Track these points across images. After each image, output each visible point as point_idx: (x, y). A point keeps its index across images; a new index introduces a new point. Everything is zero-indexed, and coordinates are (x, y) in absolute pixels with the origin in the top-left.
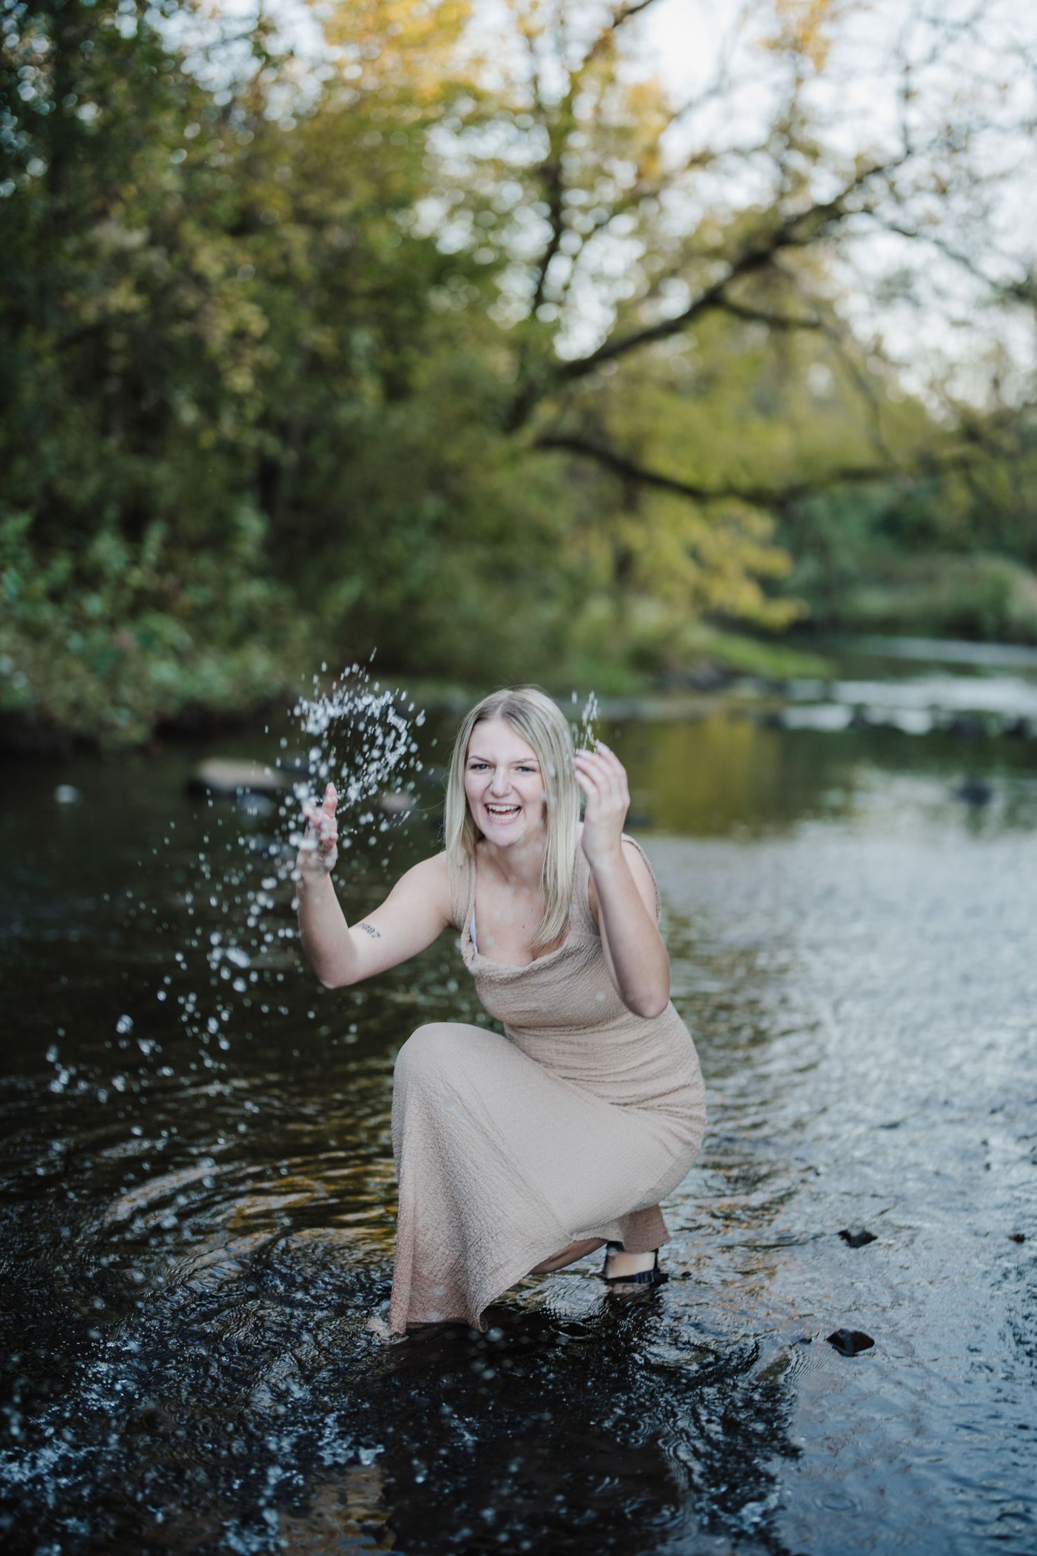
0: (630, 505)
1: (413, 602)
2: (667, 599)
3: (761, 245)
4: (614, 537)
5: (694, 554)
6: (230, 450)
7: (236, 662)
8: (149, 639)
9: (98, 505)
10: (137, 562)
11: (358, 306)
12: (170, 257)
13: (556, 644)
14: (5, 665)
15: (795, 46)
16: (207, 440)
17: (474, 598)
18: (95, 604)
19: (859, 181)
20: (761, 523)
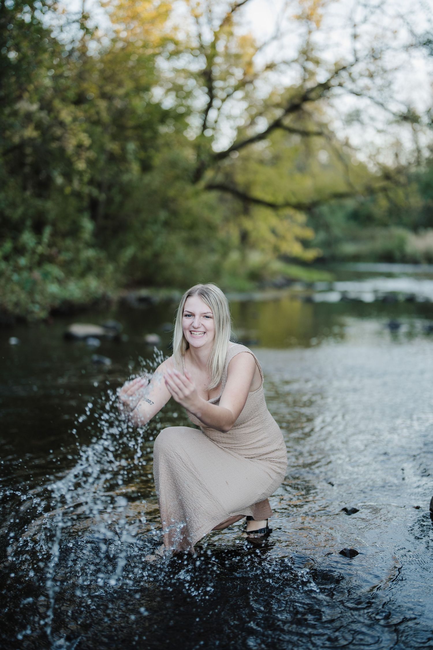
0: (246, 212)
1: (156, 255)
2: (263, 250)
3: (297, 101)
4: (240, 226)
5: (274, 231)
6: (77, 195)
7: (82, 283)
8: (46, 275)
9: (23, 220)
10: (40, 243)
11: (129, 133)
12: (49, 114)
13: (217, 271)
15: (308, 18)
16: (68, 191)
17: (182, 253)
18: (23, 261)
19: (336, 73)
20: (301, 217)
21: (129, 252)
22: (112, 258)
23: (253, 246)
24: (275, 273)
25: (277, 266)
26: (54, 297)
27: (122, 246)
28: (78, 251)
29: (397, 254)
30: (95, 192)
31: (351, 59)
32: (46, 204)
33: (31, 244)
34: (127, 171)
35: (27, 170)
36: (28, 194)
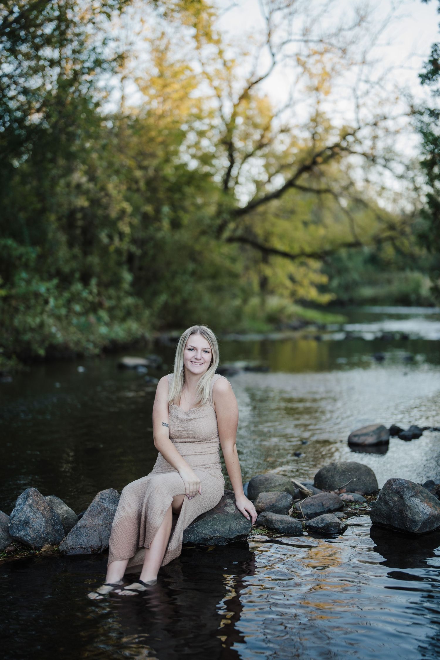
0: (265, 260)
1: (185, 302)
2: (282, 296)
3: (308, 163)
4: (260, 272)
5: (292, 279)
6: (118, 251)
7: (125, 326)
8: (99, 319)
9: (72, 272)
10: (91, 293)
11: (161, 195)
12: (96, 185)
13: (238, 315)
14: (54, 330)
15: (317, 89)
16: (112, 249)
17: (208, 299)
18: (77, 308)
19: (344, 138)
20: (316, 265)
21: (163, 298)
22: (148, 305)
23: (272, 292)
24: (290, 317)
25: (294, 309)
26: (103, 337)
27: (156, 294)
28: (119, 299)
29: (413, 297)
30: (133, 248)
31: (355, 125)
32: (94, 260)
33: (85, 294)
34: (159, 229)
35: (78, 232)
36: (77, 250)
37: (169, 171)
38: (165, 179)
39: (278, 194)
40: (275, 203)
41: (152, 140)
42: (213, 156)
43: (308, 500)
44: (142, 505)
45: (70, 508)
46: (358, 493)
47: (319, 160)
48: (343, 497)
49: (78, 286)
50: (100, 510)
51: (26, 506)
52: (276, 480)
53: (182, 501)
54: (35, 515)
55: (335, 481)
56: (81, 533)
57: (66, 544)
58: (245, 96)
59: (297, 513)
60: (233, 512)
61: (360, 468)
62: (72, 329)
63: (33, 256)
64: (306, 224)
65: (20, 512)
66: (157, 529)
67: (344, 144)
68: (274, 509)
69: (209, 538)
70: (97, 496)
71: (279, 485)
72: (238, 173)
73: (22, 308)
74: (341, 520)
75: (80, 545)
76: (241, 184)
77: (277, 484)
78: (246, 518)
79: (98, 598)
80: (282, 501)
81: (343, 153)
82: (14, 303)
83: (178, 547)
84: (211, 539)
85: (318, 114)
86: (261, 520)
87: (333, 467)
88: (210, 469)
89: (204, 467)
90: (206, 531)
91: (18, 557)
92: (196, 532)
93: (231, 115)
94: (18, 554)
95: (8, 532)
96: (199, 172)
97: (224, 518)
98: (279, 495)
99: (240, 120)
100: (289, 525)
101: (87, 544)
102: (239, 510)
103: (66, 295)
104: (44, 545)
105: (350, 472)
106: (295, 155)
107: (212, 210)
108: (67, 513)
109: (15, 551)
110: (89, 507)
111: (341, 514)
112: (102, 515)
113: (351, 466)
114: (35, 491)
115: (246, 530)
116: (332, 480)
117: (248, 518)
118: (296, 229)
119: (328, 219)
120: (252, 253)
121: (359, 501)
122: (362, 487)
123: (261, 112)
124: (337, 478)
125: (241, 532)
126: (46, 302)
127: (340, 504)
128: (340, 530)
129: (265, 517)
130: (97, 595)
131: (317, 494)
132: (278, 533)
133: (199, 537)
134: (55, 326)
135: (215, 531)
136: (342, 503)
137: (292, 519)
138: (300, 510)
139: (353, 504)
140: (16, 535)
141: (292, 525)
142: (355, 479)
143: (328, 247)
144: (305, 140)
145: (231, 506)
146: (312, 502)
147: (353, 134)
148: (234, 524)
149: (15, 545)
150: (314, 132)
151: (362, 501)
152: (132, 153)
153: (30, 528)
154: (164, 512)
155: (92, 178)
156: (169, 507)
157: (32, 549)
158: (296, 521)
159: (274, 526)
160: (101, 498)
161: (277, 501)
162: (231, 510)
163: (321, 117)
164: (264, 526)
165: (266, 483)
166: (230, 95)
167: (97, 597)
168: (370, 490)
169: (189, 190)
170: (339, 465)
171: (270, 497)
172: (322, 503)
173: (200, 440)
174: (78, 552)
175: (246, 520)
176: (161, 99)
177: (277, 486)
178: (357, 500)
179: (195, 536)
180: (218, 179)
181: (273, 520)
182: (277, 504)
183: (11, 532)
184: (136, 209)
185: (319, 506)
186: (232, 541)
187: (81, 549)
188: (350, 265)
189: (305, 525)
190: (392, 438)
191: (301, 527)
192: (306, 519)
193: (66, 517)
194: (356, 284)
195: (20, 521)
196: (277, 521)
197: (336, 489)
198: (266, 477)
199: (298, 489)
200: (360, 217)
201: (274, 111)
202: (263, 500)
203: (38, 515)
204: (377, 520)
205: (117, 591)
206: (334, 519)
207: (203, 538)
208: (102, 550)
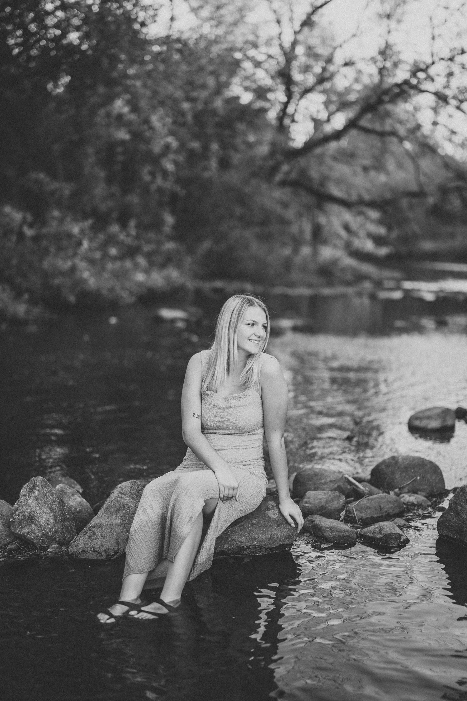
0: (320, 207)
1: (231, 249)
2: (335, 246)
3: (373, 101)
4: (313, 220)
5: (347, 227)
6: (160, 190)
7: (165, 272)
8: (136, 266)
9: (109, 212)
10: (128, 235)
11: (210, 130)
12: (139, 117)
13: (288, 265)
14: (86, 275)
15: (389, 16)
16: (153, 187)
17: (256, 248)
18: (113, 251)
19: (414, 74)
20: (374, 214)
21: (206, 245)
22: (191, 251)
23: (325, 242)
24: (343, 270)
25: (348, 261)
26: (140, 284)
28: (159, 243)
30: (178, 189)
32: (134, 199)
33: (122, 237)
34: (206, 168)
35: (118, 167)
36: (115, 189)
37: (219, 103)
38: (214, 113)
39: (337, 135)
40: (333, 146)
41: (201, 69)
42: (270, 90)
43: (364, 501)
44: (167, 508)
45: (84, 500)
46: (420, 494)
47: (386, 98)
48: (404, 498)
49: (114, 228)
50: (119, 507)
51: (32, 498)
52: (327, 476)
53: (215, 505)
54: (42, 509)
55: (396, 479)
56: (95, 534)
57: (77, 546)
58: (308, 23)
59: (350, 517)
60: (275, 517)
61: (426, 465)
62: (106, 275)
63: (67, 192)
64: (366, 169)
65: (24, 505)
66: (184, 539)
67: (414, 81)
68: (323, 511)
69: (245, 547)
70: (116, 489)
71: (331, 481)
72: (295, 110)
73: (52, 250)
74: (401, 529)
75: (92, 547)
76: (297, 122)
77: (328, 480)
78: (290, 525)
79: (109, 621)
80: (333, 502)
81: (412, 92)
82: (44, 243)
83: (208, 559)
84: (248, 547)
85: (388, 46)
86: (308, 525)
87: (394, 462)
88: (249, 467)
89: (244, 464)
90: (243, 539)
91: (21, 558)
92: (230, 539)
93: (290, 44)
94: (20, 553)
95: (9, 527)
96: (252, 107)
97: (265, 524)
98: (330, 495)
99: (300, 50)
100: (341, 534)
101: (102, 548)
102: (283, 515)
103: (101, 237)
104: (52, 545)
105: (413, 469)
106: (358, 92)
107: (264, 149)
108: (81, 505)
109: (17, 550)
110: (106, 503)
111: (401, 521)
112: (121, 513)
113: (414, 462)
114: (43, 480)
115: (290, 539)
116: (392, 476)
117: (293, 525)
118: (355, 174)
119: (391, 165)
120: (306, 198)
121: (423, 504)
122: (426, 487)
123: (324, 41)
124: (397, 476)
125: (284, 540)
126: (80, 244)
127: (400, 508)
128: (400, 542)
129: (313, 521)
130: (107, 617)
131: (374, 494)
132: (328, 542)
133: (233, 545)
134: (88, 270)
135: (253, 539)
136: (403, 506)
137: (343, 526)
138: (354, 514)
139: (416, 508)
140: (19, 532)
141: (344, 534)
142: (418, 478)
143: (388, 196)
144: (371, 76)
145: (274, 509)
146: (368, 505)
147: (425, 70)
148: (277, 532)
149: (18, 543)
150: (382, 66)
151: (426, 505)
152: (179, 82)
153: (35, 524)
154: (193, 519)
155: (135, 109)
156: (199, 513)
157: (37, 549)
158: (349, 528)
159: (323, 534)
160: (121, 493)
161: (327, 502)
162: (273, 514)
163: (391, 49)
164: (311, 533)
165: (315, 479)
166: (291, 20)
167: (108, 619)
168: (435, 491)
169: (241, 126)
170: (400, 460)
171: (319, 497)
172: (380, 507)
173: (240, 431)
174: (90, 556)
175: (290, 527)
176: (214, 23)
177: (328, 483)
178: (421, 503)
179: (229, 544)
180: (272, 115)
181: (322, 527)
182: (327, 505)
183: (12, 529)
184: (183, 145)
185: (376, 510)
186: (272, 551)
187: (94, 553)
188: (411, 215)
189: (360, 534)
190: (459, 421)
191: (355, 537)
192: (360, 524)
193: (79, 509)
194: (416, 237)
195: (24, 515)
196: (327, 528)
197: (396, 488)
198: (316, 472)
199: (352, 487)
200: (426, 164)
201: (338, 41)
202: (311, 500)
203: (45, 510)
204: (445, 532)
205: (132, 613)
206: (394, 529)
207: (238, 547)
208: (118, 554)
